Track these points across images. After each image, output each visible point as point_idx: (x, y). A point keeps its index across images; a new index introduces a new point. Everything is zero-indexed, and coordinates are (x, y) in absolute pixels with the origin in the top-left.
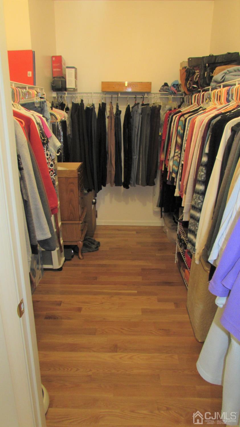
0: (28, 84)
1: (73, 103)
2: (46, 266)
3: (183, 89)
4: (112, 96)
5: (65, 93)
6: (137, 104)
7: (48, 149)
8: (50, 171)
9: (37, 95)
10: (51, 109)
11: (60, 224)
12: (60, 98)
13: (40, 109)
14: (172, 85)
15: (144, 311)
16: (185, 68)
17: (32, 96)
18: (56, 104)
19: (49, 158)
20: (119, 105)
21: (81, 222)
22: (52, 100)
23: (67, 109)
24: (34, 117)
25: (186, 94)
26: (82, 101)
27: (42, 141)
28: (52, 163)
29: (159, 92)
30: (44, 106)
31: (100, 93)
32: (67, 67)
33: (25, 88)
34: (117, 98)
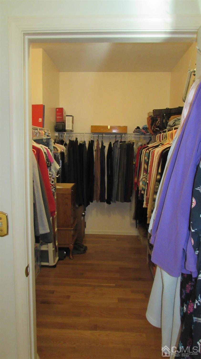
0: (39, 127)
1: (70, 140)
2: (44, 264)
3: (150, 131)
4: (98, 135)
5: (64, 133)
6: (117, 142)
7: (51, 171)
8: (51, 185)
9: (45, 134)
10: (54, 144)
11: (56, 229)
12: (60, 137)
13: (46, 143)
14: (143, 128)
15: (120, 300)
16: (151, 116)
17: (41, 135)
18: (58, 141)
19: (51, 176)
20: (103, 142)
21: (72, 229)
22: (55, 138)
23: (65, 145)
24: (43, 148)
25: (152, 135)
26: (77, 139)
27: (47, 165)
28: (53, 180)
29: (133, 133)
30: (50, 141)
31: (90, 133)
32: (67, 116)
33: (37, 129)
34: (102, 137)
